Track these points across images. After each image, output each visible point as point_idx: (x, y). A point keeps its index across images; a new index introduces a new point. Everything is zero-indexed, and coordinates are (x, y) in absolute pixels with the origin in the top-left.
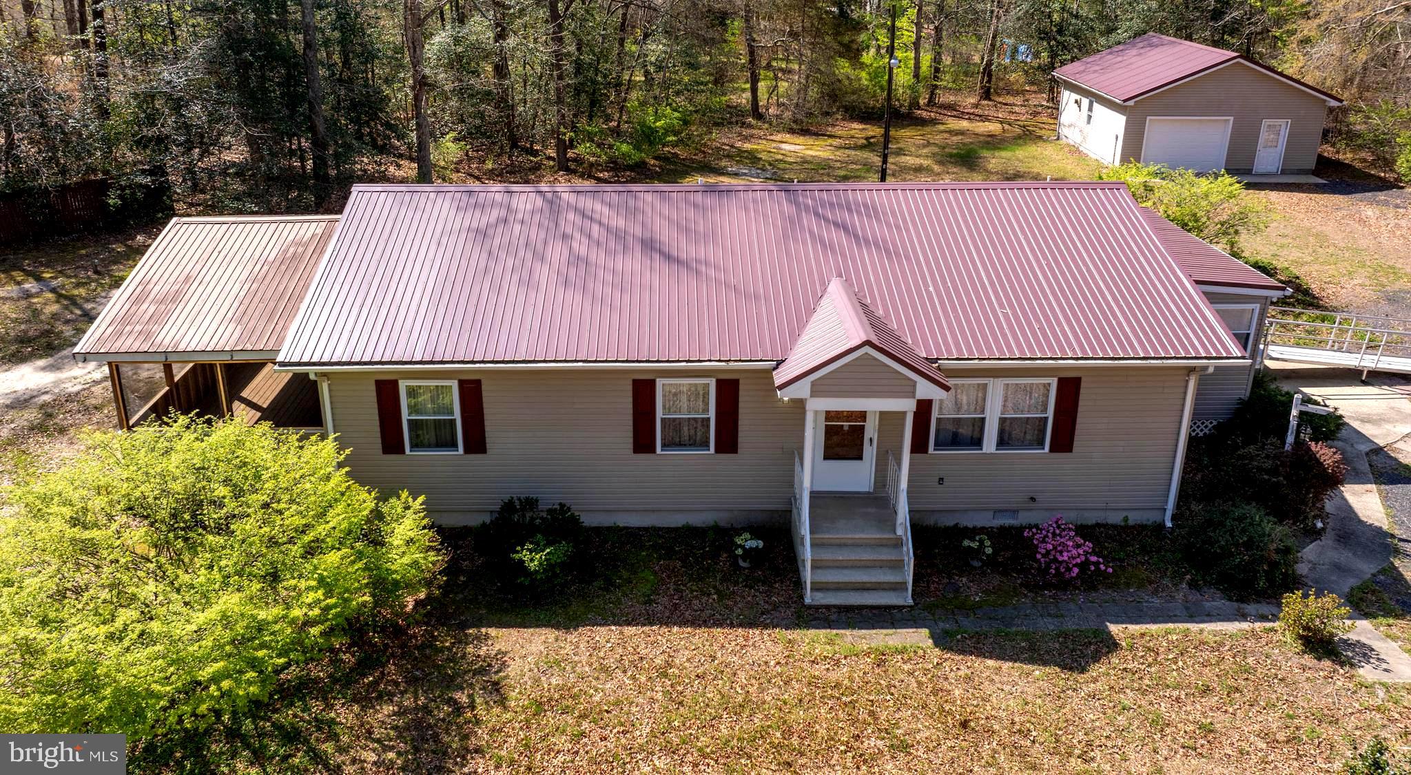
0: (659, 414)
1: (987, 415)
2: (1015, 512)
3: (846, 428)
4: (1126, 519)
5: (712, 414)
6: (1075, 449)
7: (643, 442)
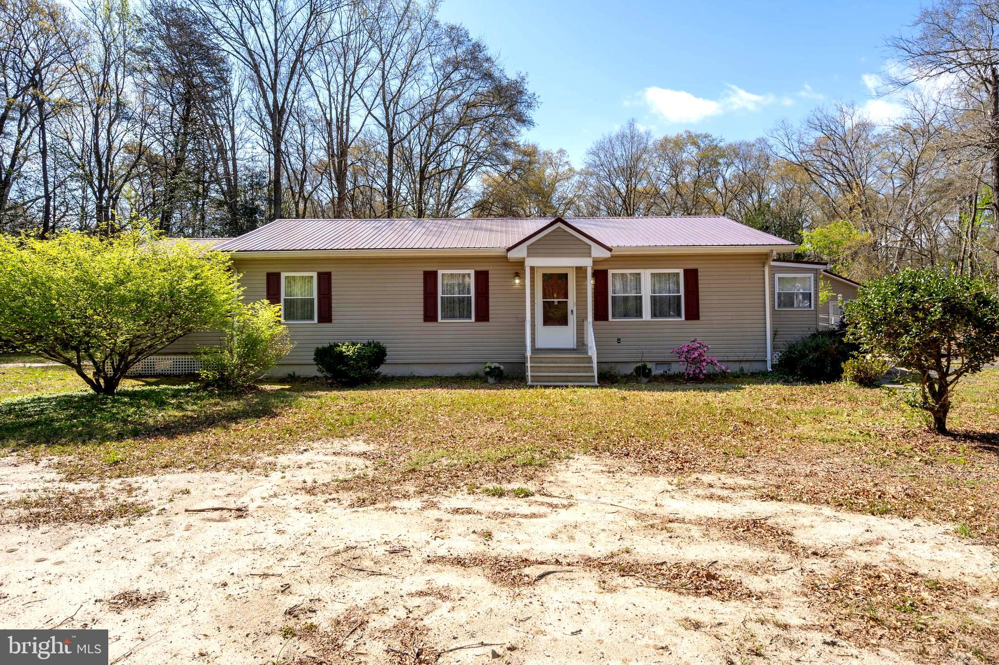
0: (440, 294)
1: (643, 294)
2: (668, 363)
3: (556, 303)
4: (742, 370)
5: (473, 294)
6: (701, 318)
7: (430, 315)
